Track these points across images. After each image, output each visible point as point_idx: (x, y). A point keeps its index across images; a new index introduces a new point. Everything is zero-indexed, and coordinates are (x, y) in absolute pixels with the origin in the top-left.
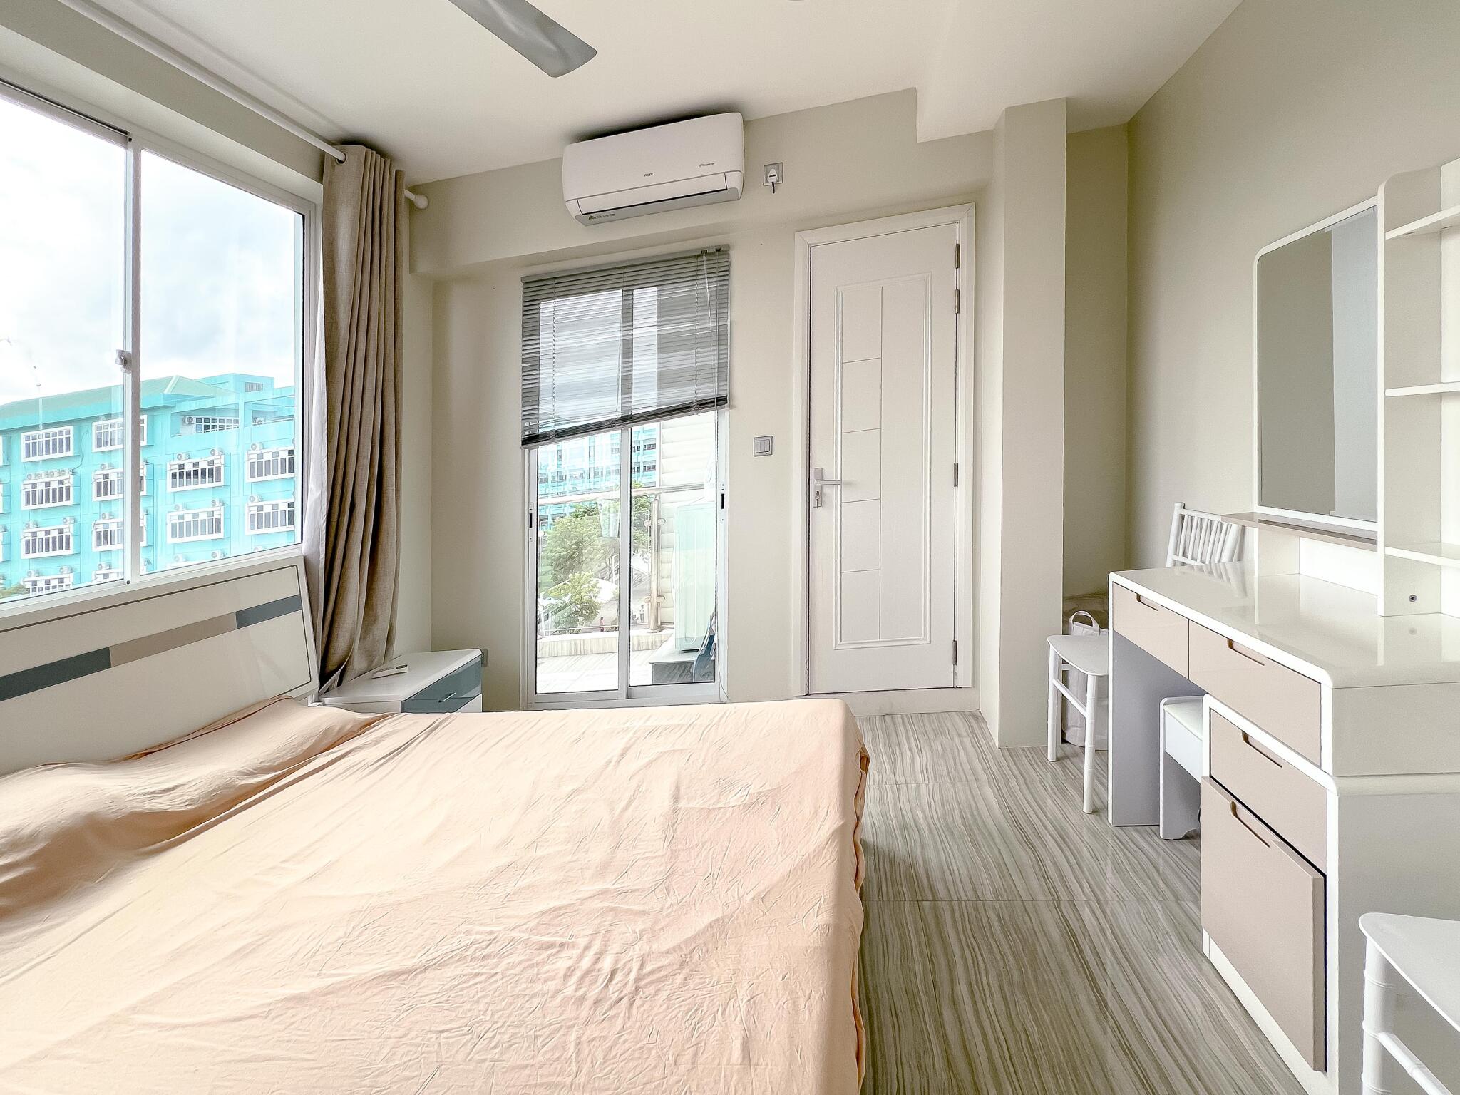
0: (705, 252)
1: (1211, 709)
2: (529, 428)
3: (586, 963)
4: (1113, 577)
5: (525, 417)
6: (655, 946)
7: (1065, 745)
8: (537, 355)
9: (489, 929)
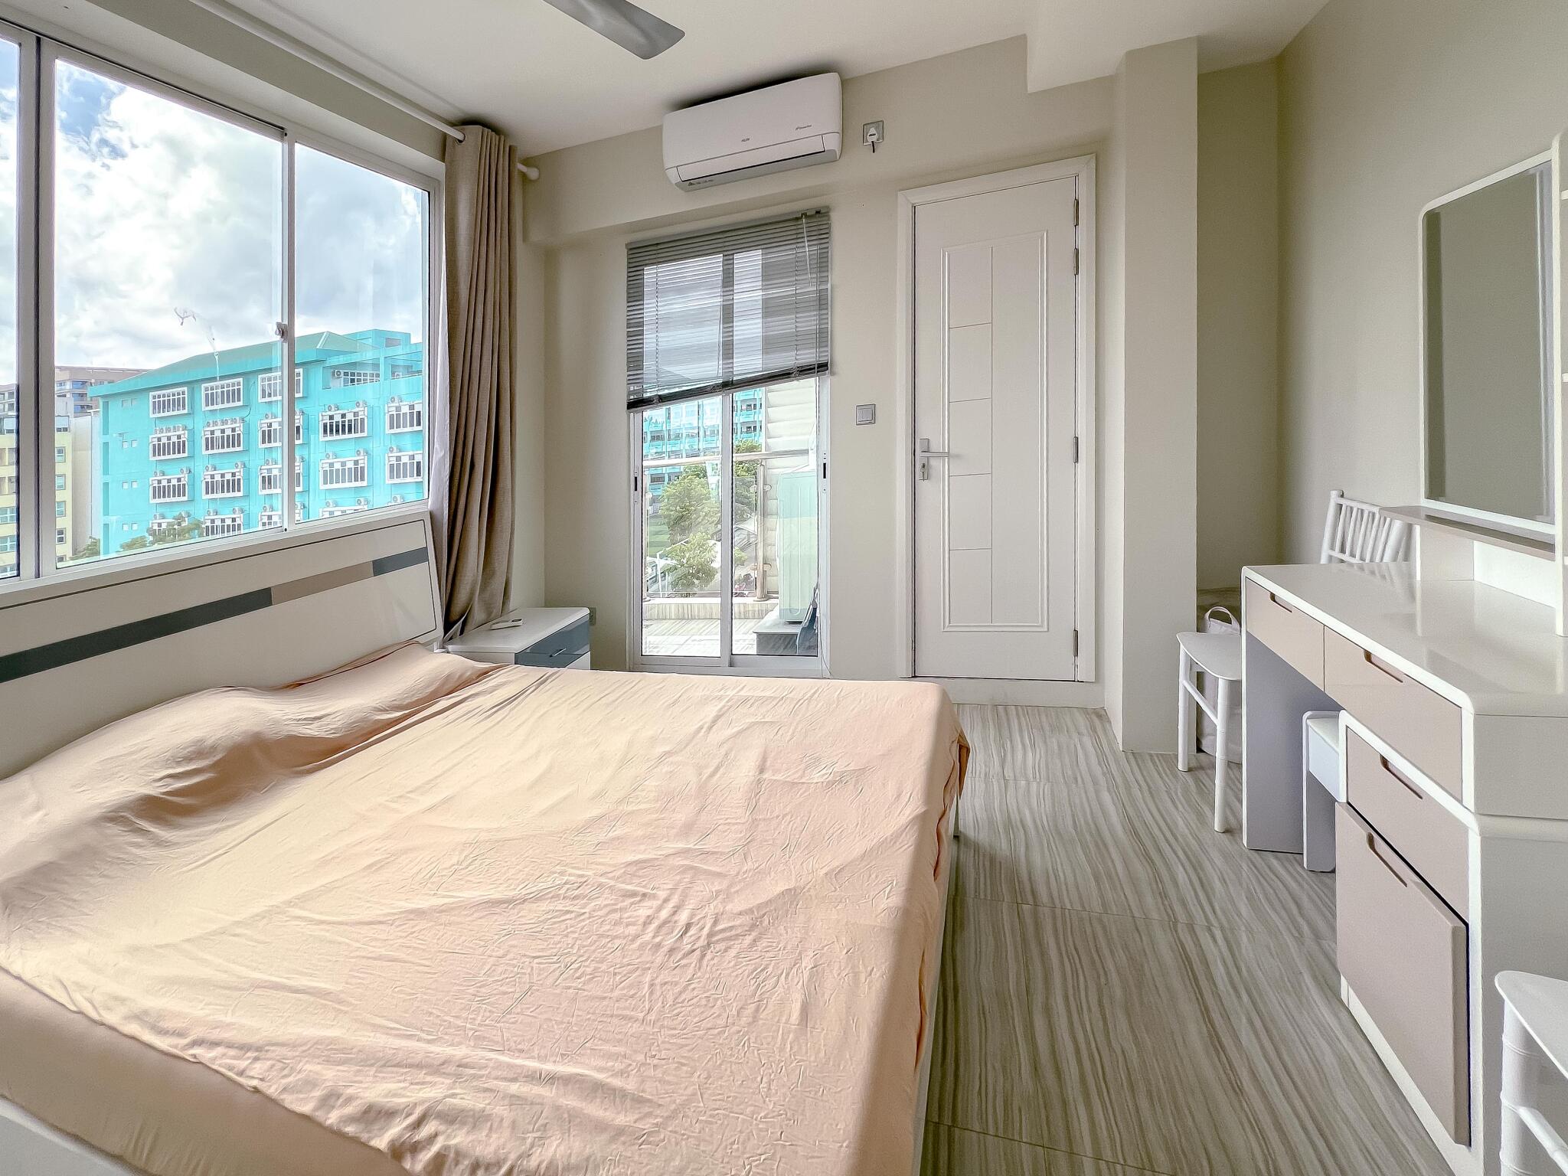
0: (805, 215)
1: (1347, 727)
2: (634, 392)
3: (664, 914)
4: (1247, 572)
5: (630, 382)
6: (729, 907)
7: (1201, 754)
8: (641, 320)
9: (580, 872)
